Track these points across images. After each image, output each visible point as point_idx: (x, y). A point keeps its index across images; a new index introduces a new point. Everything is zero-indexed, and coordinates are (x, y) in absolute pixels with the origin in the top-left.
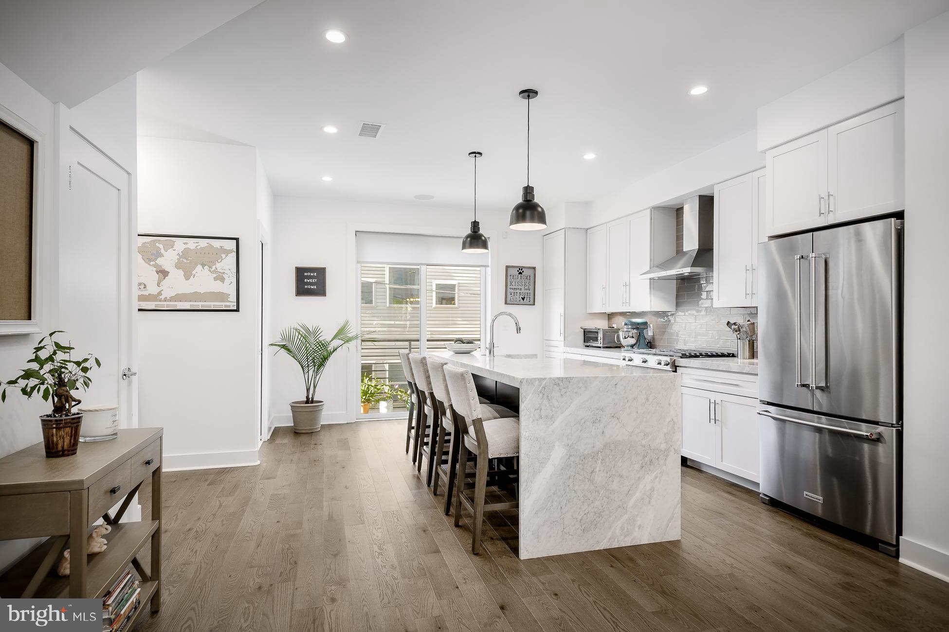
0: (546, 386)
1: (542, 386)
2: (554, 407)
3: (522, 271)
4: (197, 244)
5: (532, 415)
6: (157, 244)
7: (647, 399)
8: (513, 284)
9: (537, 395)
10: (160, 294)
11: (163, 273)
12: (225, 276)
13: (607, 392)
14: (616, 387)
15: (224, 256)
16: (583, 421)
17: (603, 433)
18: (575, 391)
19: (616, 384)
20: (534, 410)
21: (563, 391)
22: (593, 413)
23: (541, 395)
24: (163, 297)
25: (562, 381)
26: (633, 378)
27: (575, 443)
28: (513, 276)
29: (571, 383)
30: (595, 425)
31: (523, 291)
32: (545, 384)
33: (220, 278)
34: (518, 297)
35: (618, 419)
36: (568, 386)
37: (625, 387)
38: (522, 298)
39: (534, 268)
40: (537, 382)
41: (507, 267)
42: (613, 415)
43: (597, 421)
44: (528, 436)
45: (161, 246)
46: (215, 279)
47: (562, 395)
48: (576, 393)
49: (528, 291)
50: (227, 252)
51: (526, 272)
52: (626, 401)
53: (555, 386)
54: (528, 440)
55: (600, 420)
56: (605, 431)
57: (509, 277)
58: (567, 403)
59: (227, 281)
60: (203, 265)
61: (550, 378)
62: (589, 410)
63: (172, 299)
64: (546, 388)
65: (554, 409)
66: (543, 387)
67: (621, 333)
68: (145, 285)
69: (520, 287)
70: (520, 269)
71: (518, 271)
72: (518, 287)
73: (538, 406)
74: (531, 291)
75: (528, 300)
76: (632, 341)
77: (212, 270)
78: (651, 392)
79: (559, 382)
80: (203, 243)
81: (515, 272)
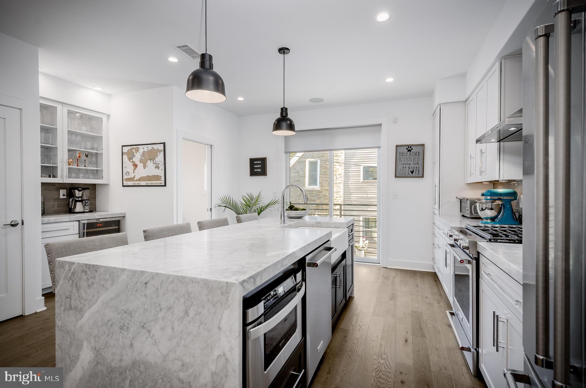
0: (75, 272)
1: (72, 271)
2: (82, 298)
3: (411, 149)
4: (148, 148)
5: (64, 303)
6: (133, 150)
7: (186, 313)
8: (403, 160)
9: (68, 282)
10: (134, 177)
11: (135, 166)
12: (159, 165)
13: (136, 291)
14: (146, 287)
15: (158, 153)
16: (110, 323)
17: (131, 345)
18: (102, 283)
19: (146, 283)
20: (65, 298)
21: (91, 280)
22: (120, 315)
23: (71, 282)
24: (135, 179)
25: (89, 268)
26: (168, 278)
27: (103, 349)
28: (403, 153)
29: (98, 273)
30: (123, 332)
31: (412, 165)
32: (74, 270)
33: (157, 167)
34: (407, 171)
35: (149, 331)
36: (95, 277)
37: (157, 289)
38: (411, 171)
39: (423, 145)
40: (67, 266)
41: (397, 146)
42: (142, 324)
43: (125, 328)
44: (61, 326)
45: (134, 151)
46: (156, 167)
47: (89, 286)
48: (103, 286)
49: (417, 165)
50: (160, 151)
51: (414, 150)
52: (158, 309)
53: (83, 274)
54: (60, 330)
55: (128, 328)
56: (133, 343)
57: (398, 155)
58: (93, 296)
59: (160, 169)
60: (151, 160)
61: (78, 263)
62: (117, 311)
63: (140, 180)
64: (75, 274)
65: (82, 301)
66: (72, 273)
67: (478, 204)
68: (129, 173)
69: (409, 162)
70: (409, 147)
71: (407, 149)
72: (408, 162)
73: (69, 294)
74: (420, 165)
75: (417, 173)
76: (490, 213)
77: (154, 162)
78: (192, 303)
79: (87, 269)
80: (150, 147)
81: (405, 150)
